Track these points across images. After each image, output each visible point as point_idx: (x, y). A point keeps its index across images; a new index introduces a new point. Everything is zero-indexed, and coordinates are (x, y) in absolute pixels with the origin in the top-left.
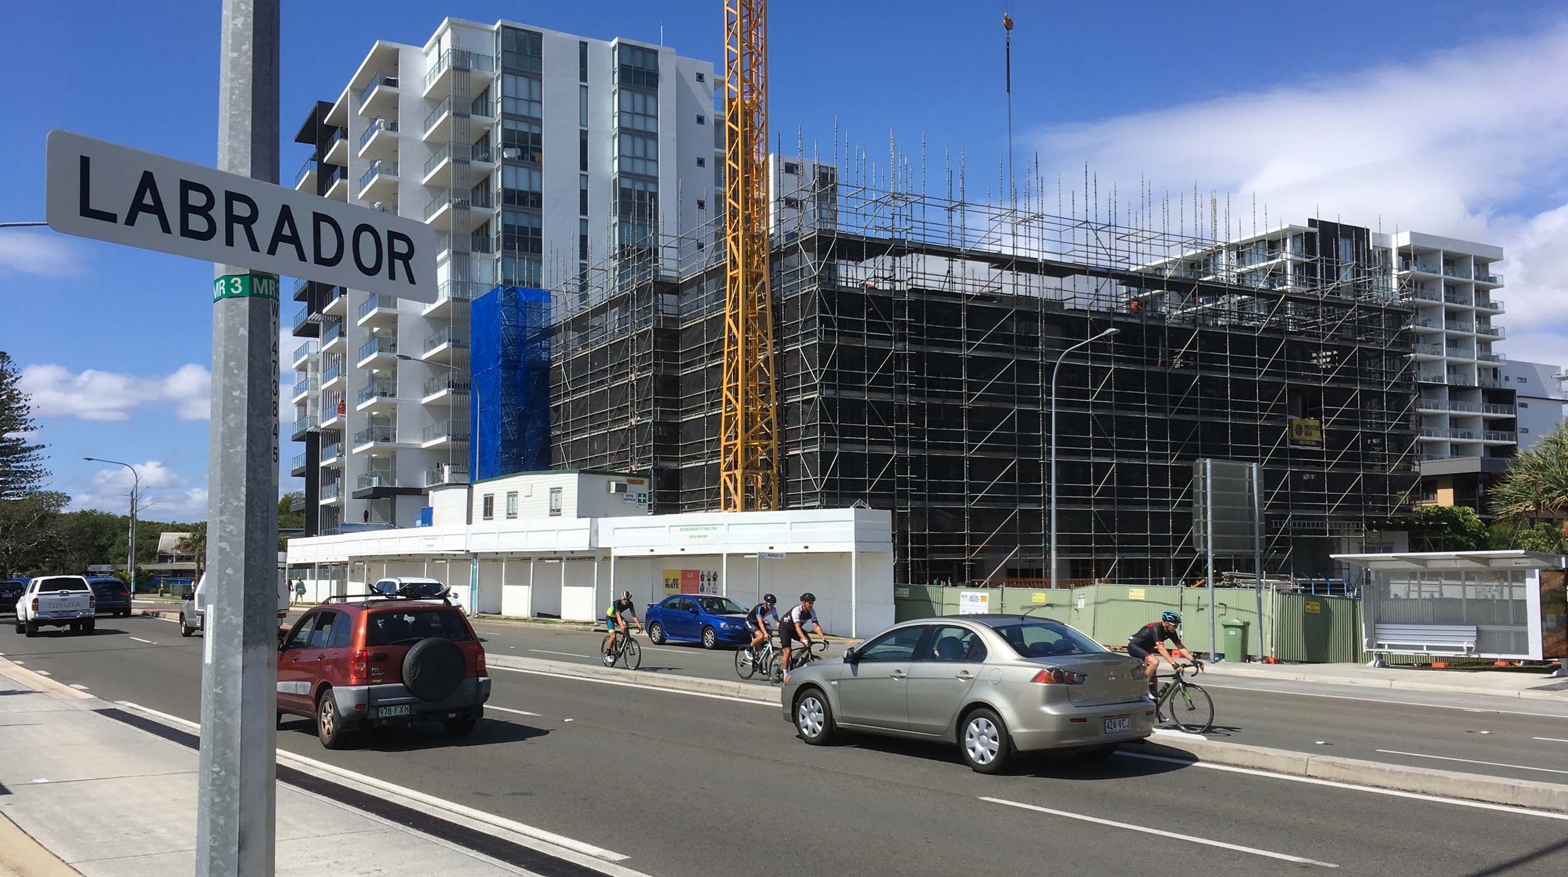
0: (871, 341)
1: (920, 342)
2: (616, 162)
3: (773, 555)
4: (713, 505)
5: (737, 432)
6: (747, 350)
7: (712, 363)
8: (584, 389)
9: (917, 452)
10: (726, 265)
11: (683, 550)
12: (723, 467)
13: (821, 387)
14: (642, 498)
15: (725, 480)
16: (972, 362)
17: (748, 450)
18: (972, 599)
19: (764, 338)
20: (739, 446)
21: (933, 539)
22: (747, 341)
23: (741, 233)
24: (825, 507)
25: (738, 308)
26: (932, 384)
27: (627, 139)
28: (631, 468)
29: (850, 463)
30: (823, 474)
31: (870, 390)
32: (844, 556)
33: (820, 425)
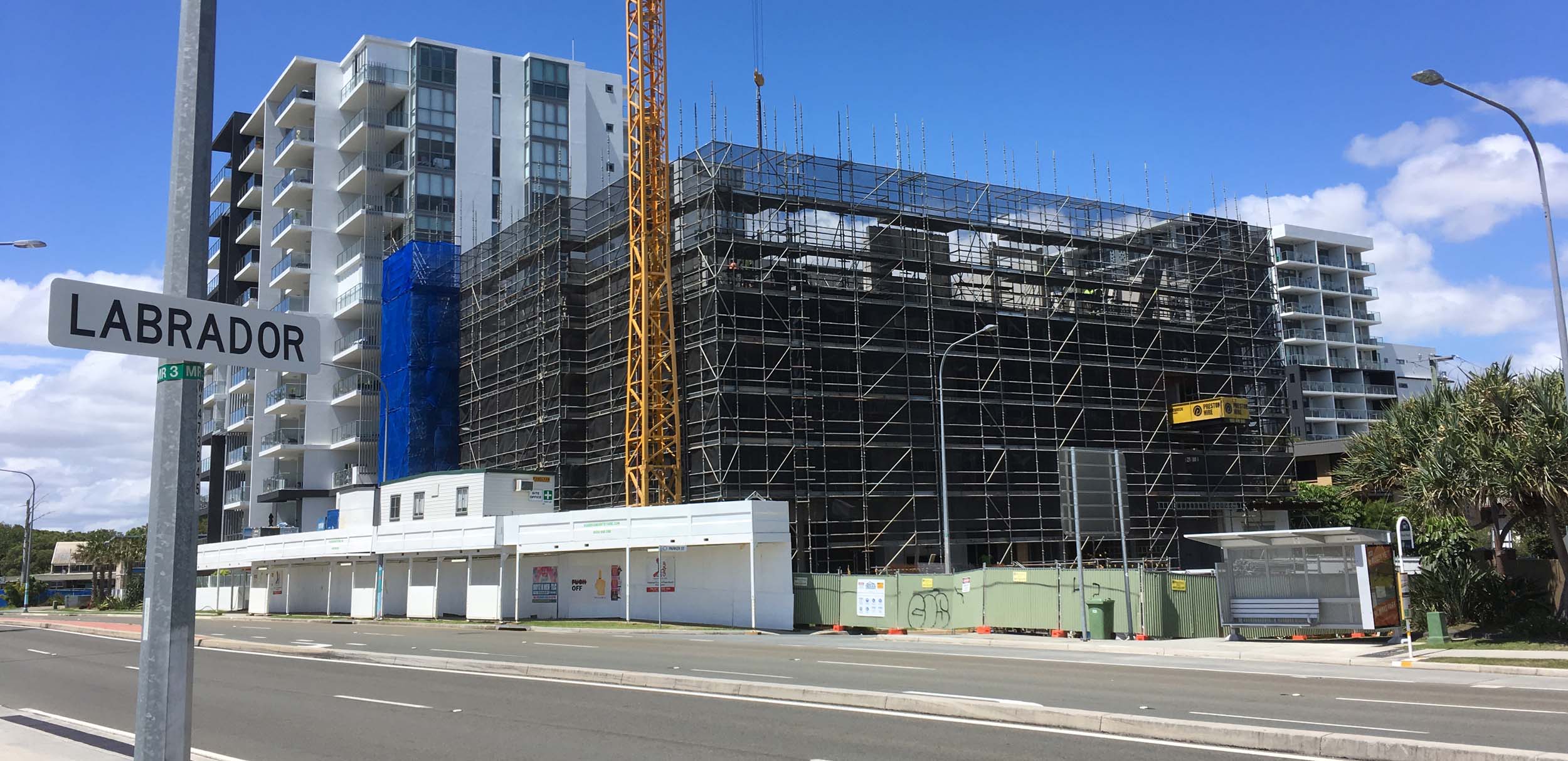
0: (768, 339)
1: (816, 339)
2: (528, 169)
3: (674, 548)
4: (619, 501)
5: (640, 428)
6: (650, 349)
7: (616, 362)
8: (494, 388)
9: (816, 444)
10: (629, 268)
11: (587, 545)
12: (627, 463)
13: (721, 382)
14: (548, 495)
15: (629, 476)
16: (866, 355)
17: (652, 446)
18: (868, 586)
19: (667, 337)
20: (643, 442)
21: (833, 528)
22: (650, 341)
23: (643, 239)
24: (726, 500)
25: (641, 309)
26: (828, 378)
27: (538, 146)
28: (539, 465)
29: (751, 456)
30: (724, 468)
31: (769, 385)
32: (744, 546)
33: (721, 420)
